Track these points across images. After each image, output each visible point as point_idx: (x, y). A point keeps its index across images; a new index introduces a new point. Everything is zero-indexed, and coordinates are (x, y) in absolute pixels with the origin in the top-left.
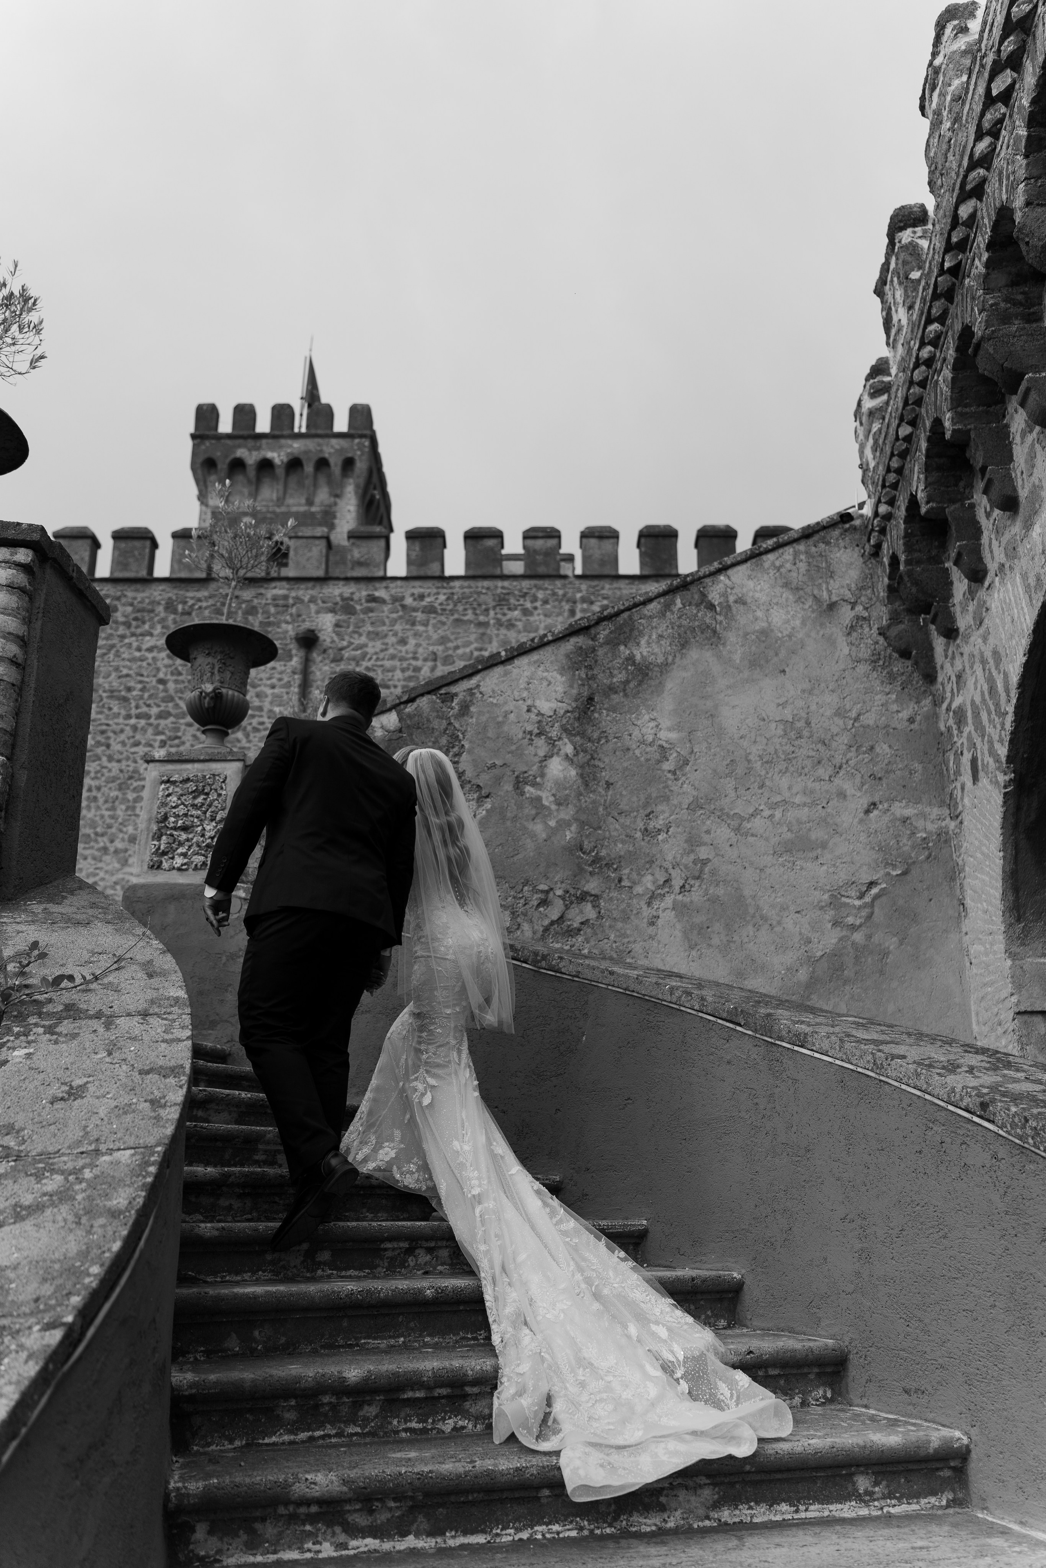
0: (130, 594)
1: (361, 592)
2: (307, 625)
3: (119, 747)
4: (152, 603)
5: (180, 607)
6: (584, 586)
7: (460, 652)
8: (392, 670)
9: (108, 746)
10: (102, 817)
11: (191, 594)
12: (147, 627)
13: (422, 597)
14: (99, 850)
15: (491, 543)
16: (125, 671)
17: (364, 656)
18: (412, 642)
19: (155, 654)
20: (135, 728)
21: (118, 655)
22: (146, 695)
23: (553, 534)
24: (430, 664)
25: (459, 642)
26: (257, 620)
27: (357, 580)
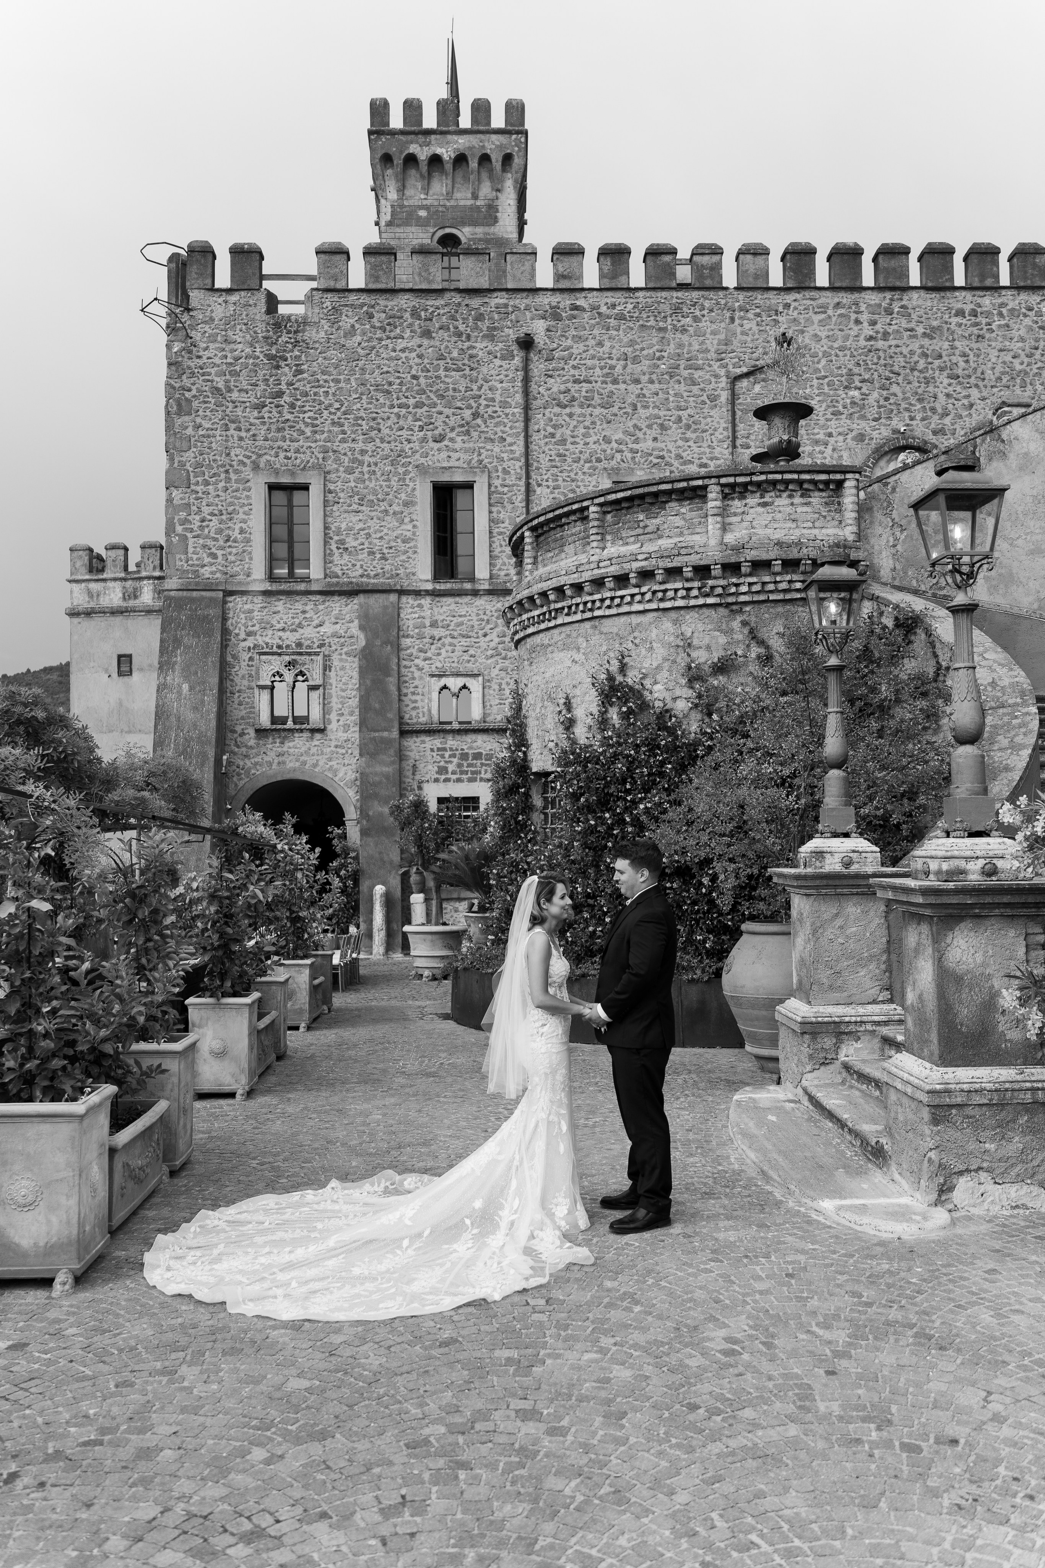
0: (382, 302)
1: (566, 301)
2: (525, 330)
3: (387, 431)
4: (400, 310)
5: (423, 314)
6: (741, 296)
7: (645, 352)
8: (593, 368)
9: (379, 430)
10: (381, 486)
11: (431, 302)
12: (398, 331)
13: (614, 306)
14: (381, 512)
15: (667, 258)
16: (385, 369)
17: (571, 355)
18: (607, 344)
19: (406, 354)
20: (398, 416)
21: (378, 354)
22: (404, 388)
23: (717, 251)
24: (622, 363)
25: (644, 345)
26: (484, 325)
27: (562, 290)
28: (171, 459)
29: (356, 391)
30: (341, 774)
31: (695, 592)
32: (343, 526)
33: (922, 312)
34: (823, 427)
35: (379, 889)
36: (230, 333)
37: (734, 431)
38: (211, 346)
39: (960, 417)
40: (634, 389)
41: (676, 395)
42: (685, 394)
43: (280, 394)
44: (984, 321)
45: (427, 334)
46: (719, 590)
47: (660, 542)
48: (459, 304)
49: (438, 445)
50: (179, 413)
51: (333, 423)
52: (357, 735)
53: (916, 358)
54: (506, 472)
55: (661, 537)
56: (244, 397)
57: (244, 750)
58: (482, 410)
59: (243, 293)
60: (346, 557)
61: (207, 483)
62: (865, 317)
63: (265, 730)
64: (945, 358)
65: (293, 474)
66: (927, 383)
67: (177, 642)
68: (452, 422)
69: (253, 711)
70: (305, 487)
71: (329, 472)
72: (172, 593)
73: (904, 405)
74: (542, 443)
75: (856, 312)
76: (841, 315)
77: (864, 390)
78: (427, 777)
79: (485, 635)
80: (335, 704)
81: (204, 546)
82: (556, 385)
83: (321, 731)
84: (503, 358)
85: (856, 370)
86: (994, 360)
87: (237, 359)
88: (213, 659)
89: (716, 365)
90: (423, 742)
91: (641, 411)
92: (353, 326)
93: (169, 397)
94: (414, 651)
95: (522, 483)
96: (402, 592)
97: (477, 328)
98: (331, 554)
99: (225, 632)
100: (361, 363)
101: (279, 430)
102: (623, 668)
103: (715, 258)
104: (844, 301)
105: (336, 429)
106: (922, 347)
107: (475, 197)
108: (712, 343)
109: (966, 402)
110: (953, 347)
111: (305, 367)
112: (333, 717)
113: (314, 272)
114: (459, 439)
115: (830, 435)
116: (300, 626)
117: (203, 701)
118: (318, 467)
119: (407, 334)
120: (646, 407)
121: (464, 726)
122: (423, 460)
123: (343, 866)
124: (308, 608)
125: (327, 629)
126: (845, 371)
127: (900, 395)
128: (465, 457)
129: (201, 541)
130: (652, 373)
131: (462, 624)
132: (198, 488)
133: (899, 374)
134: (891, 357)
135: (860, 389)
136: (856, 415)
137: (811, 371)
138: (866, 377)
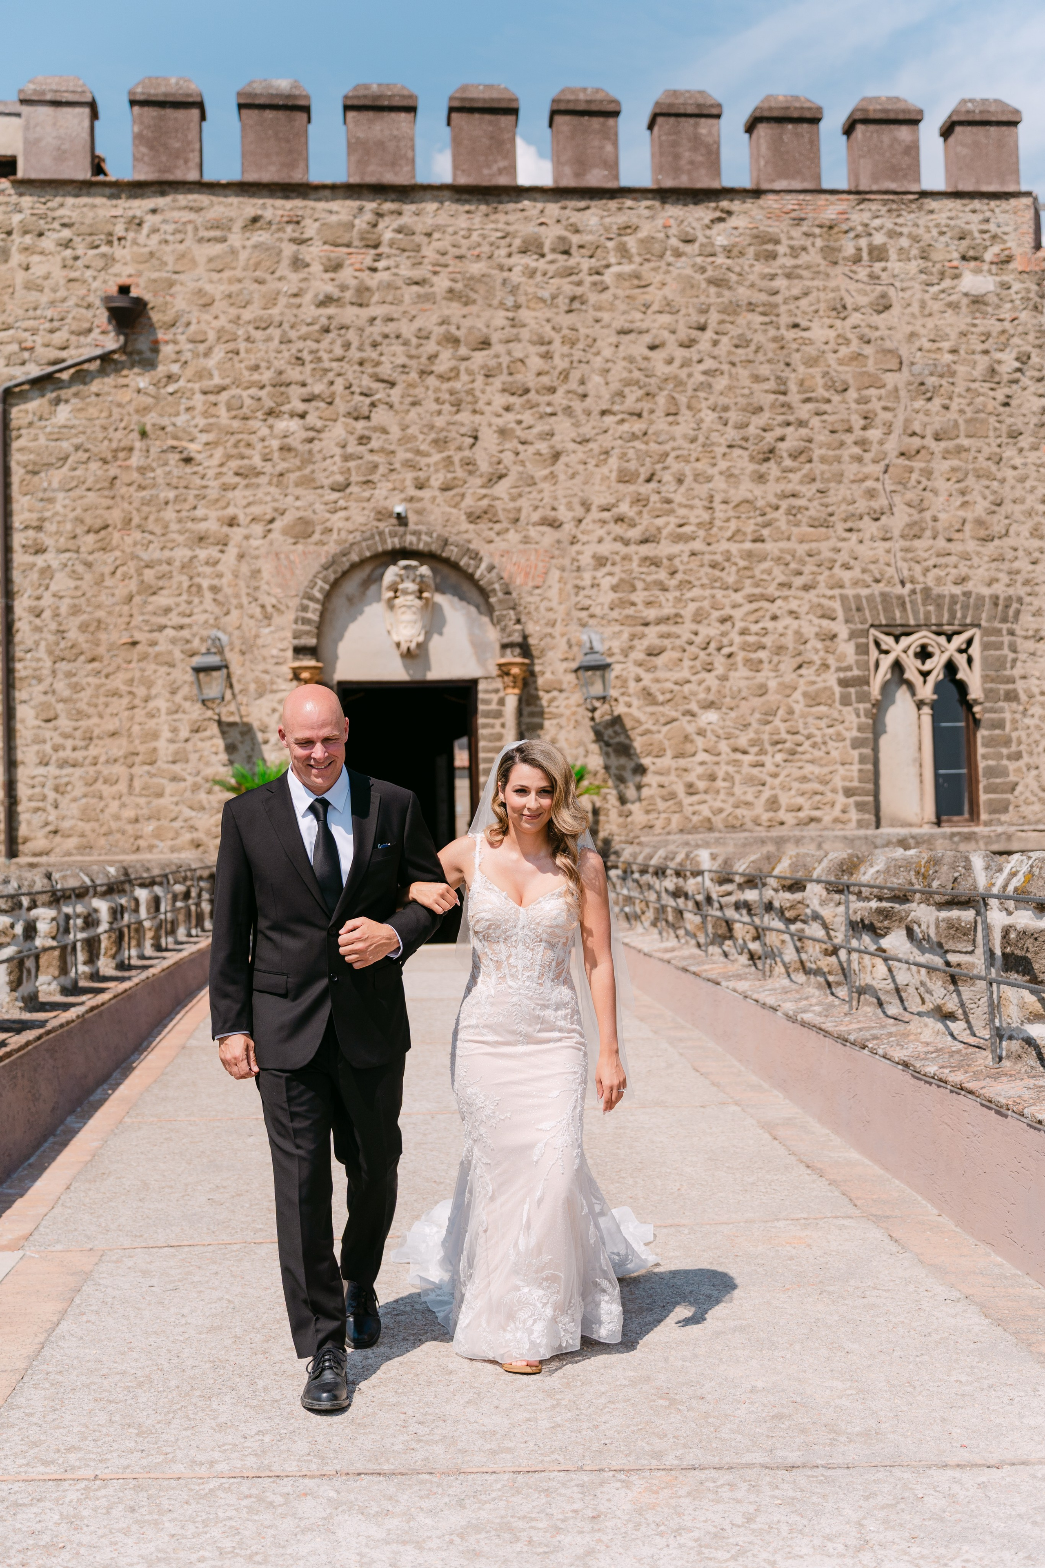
33: (445, 243)
39: (532, 482)
44: (586, 264)
53: (431, 347)
62: (315, 252)
64: (498, 348)
66: (458, 406)
73: (402, 455)
75: (293, 240)
76: (258, 247)
85: (294, 374)
86: (607, 352)
104: (268, 214)
106: (444, 321)
109: (543, 447)
110: (513, 322)
126: (266, 376)
127: (395, 432)
133: (393, 384)
134: (375, 345)
135: (302, 416)
136: (293, 477)
137: (189, 372)
138: (318, 388)
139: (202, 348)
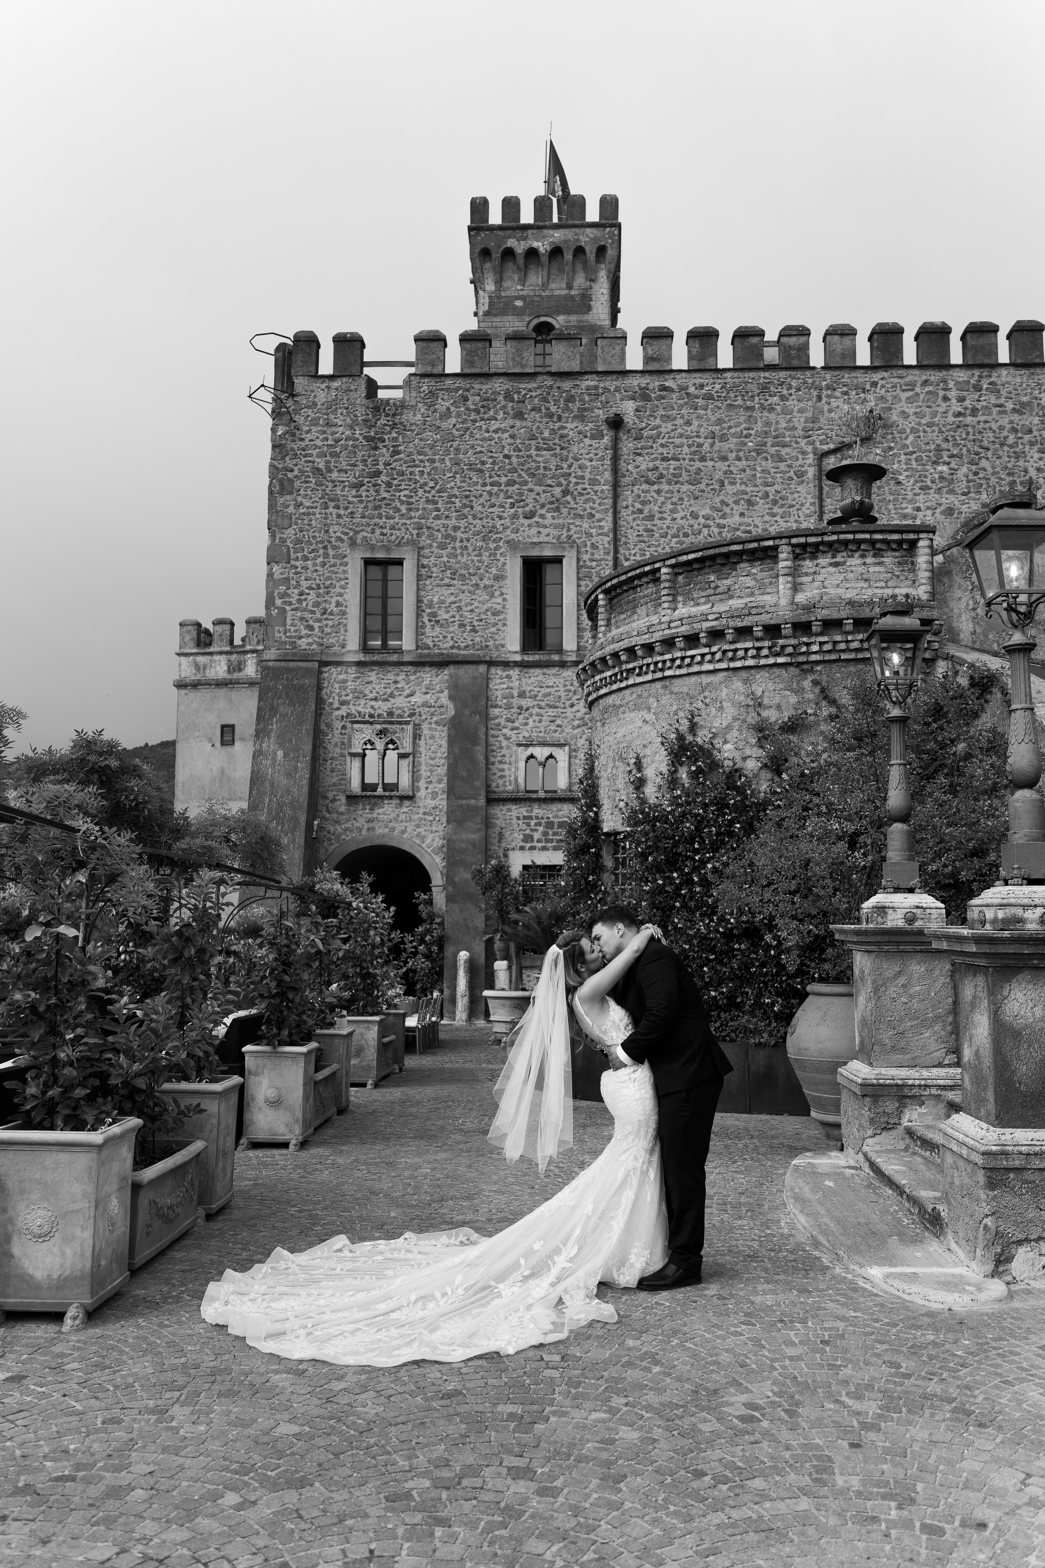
0: (477, 386)
1: (655, 383)
2: (614, 410)
3: (480, 508)
4: (494, 393)
5: (516, 396)
6: (829, 375)
7: (732, 431)
8: (681, 446)
9: (472, 508)
10: (473, 561)
11: (524, 385)
12: (491, 413)
13: (702, 386)
14: (472, 586)
15: (755, 340)
16: (479, 449)
17: (660, 434)
18: (695, 423)
19: (499, 435)
20: (490, 493)
21: (472, 435)
22: (496, 467)
23: (804, 332)
24: (710, 441)
25: (732, 423)
26: (575, 406)
27: (651, 372)
28: (273, 536)
29: (450, 470)
30: (428, 841)
31: (765, 652)
32: (436, 599)
33: (1011, 388)
34: (911, 501)
35: (463, 955)
36: (332, 417)
37: (821, 506)
38: (314, 429)
40: (722, 466)
41: (763, 471)
42: (772, 471)
43: (378, 474)
45: (519, 415)
46: (790, 650)
47: (731, 602)
48: (551, 386)
49: (527, 522)
50: (282, 493)
51: (428, 501)
52: (444, 803)
53: (1005, 433)
54: (594, 546)
55: (731, 597)
56: (343, 477)
57: (335, 815)
58: (571, 487)
59: (344, 379)
60: (437, 629)
61: (306, 559)
62: (953, 394)
63: (356, 797)
64: (1036, 433)
65: (388, 549)
66: (1017, 458)
67: (274, 710)
68: (542, 500)
69: (345, 779)
70: (399, 562)
71: (422, 548)
72: (270, 664)
73: (993, 480)
74: (630, 518)
75: (943, 389)
76: (928, 393)
77: (953, 465)
78: (513, 845)
79: (572, 706)
80: (424, 771)
81: (302, 619)
82: (644, 463)
83: (411, 798)
84: (593, 437)
85: (945, 446)
87: (337, 441)
88: (307, 727)
89: (803, 443)
90: (510, 810)
91: (728, 487)
92: (448, 409)
93: (272, 477)
94: (502, 721)
95: (610, 557)
96: (491, 663)
97: (567, 409)
98: (424, 626)
99: (320, 701)
100: (455, 444)
101: (376, 508)
102: (693, 728)
103: (802, 339)
104: (932, 378)
105: (430, 507)
106: (1011, 422)
107: (570, 287)
108: (799, 421)
111: (402, 448)
112: (422, 784)
113: (412, 358)
114: (549, 515)
115: (918, 509)
116: (392, 695)
117: (296, 768)
118: (412, 543)
119: (501, 415)
120: (733, 483)
121: (549, 795)
122: (513, 536)
123: (429, 931)
124: (399, 678)
125: (418, 699)
126: (933, 447)
127: (990, 470)
128: (554, 532)
129: (299, 614)
130: (739, 451)
131: (549, 694)
132: (298, 564)
133: (988, 449)
134: (980, 433)
135: (948, 464)
136: (945, 490)
137: (899, 446)
138: (955, 452)
139: (904, 436)
